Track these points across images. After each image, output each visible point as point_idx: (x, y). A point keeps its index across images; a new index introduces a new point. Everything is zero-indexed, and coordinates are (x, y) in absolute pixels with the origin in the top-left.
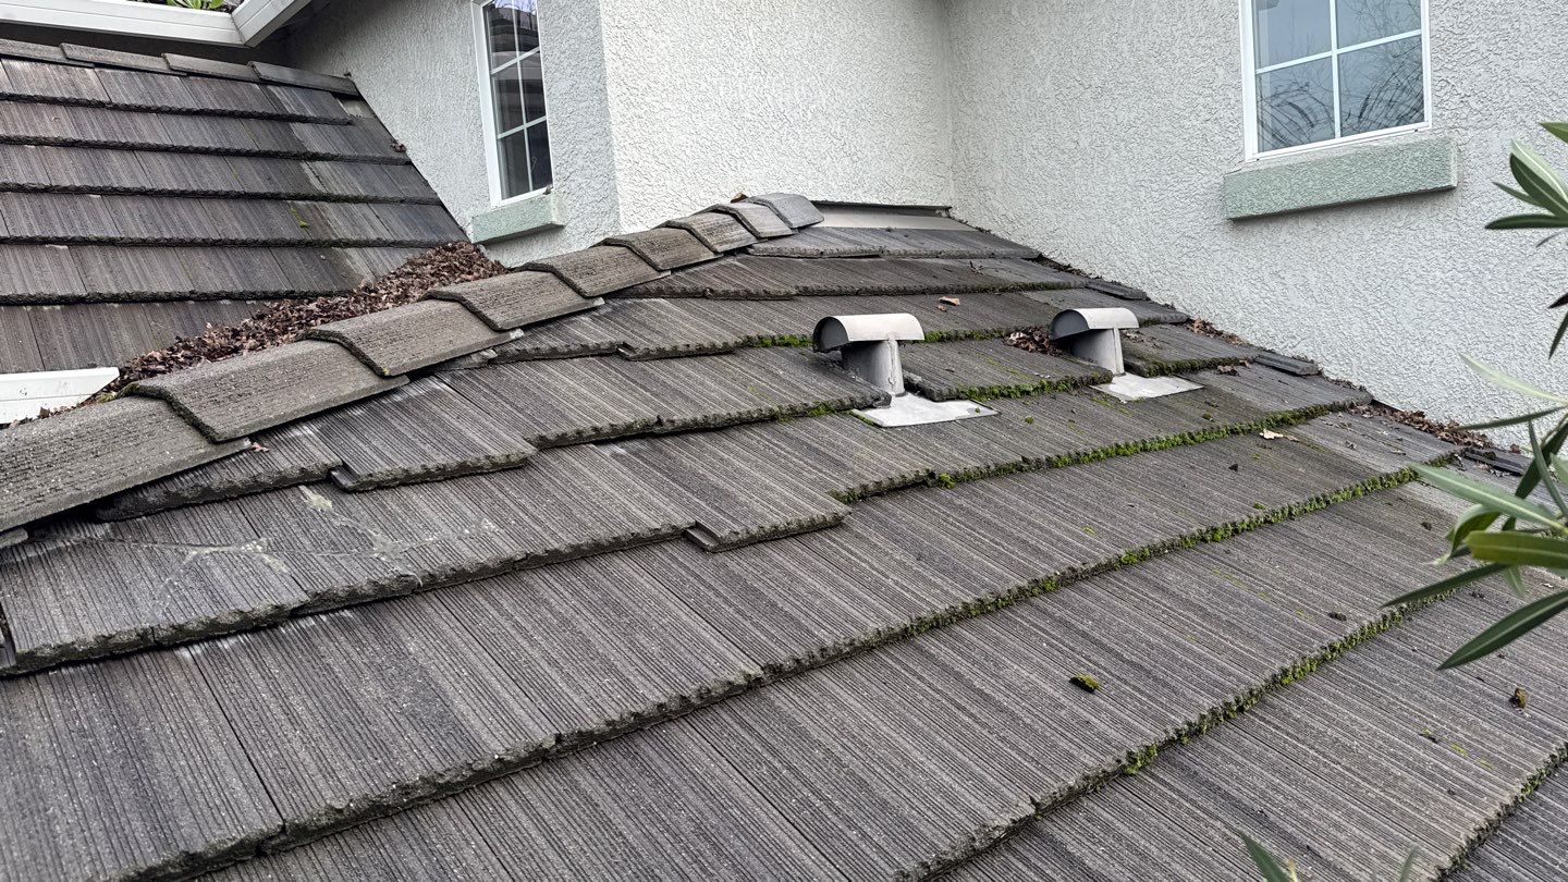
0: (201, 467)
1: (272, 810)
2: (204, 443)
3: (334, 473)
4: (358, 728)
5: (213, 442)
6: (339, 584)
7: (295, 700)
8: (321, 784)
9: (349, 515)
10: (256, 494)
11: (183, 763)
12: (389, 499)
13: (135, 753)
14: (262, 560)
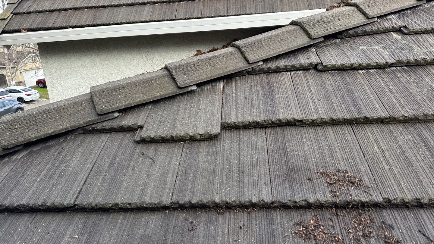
0: (364, 25)
1: (387, 112)
2: (365, 18)
3: (402, 29)
4: (411, 97)
5: (368, 18)
6: (405, 59)
7: (391, 87)
8: (400, 109)
9: (406, 41)
10: (378, 34)
11: (362, 97)
12: (419, 37)
13: (350, 92)
14: (381, 51)
